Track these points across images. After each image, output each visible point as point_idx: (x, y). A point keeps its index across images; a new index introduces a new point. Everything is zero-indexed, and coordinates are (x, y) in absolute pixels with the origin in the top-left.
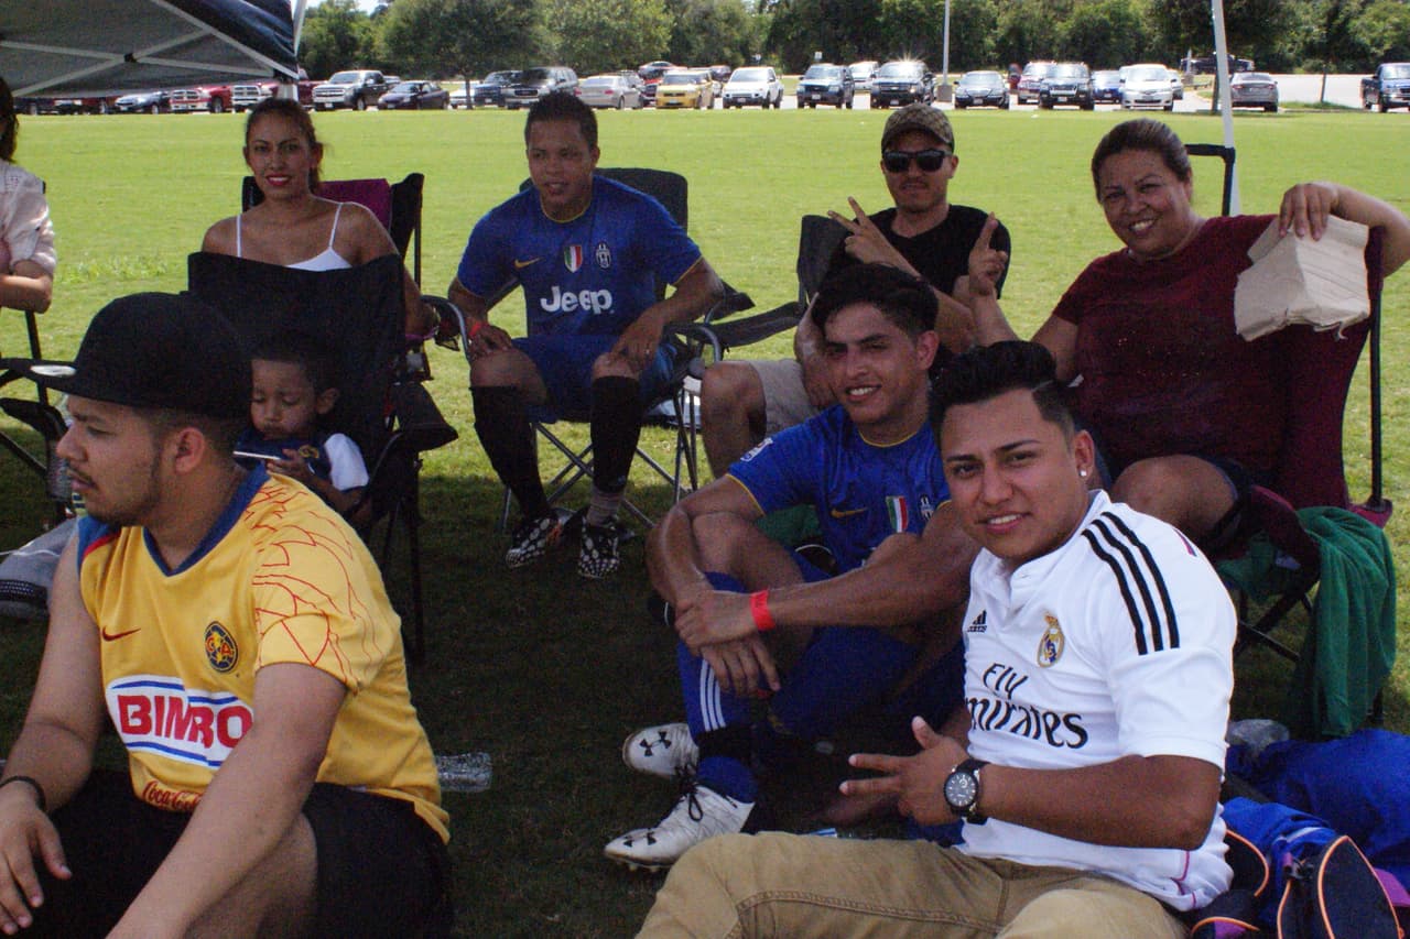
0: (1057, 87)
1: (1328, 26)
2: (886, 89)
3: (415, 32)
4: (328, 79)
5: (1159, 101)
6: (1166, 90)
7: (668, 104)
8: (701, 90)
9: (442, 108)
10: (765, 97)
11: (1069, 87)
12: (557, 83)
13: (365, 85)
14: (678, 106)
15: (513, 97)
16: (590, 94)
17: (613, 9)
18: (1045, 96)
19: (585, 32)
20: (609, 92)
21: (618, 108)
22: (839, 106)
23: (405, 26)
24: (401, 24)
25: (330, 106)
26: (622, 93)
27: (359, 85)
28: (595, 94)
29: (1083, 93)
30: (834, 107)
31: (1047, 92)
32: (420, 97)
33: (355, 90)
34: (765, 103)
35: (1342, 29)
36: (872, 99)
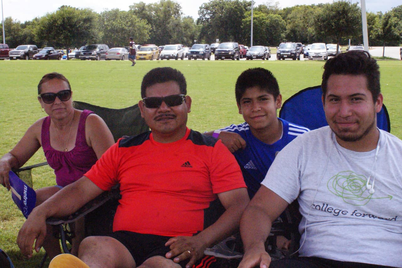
0: (284, 52)
1: (383, 28)
2: (219, 52)
3: (47, 31)
4: (15, 48)
5: (322, 57)
6: (324, 53)
7: (140, 58)
8: (153, 53)
9: (58, 59)
10: (176, 56)
11: (288, 52)
12: (100, 50)
13: (29, 50)
14: (144, 59)
15: (83, 56)
16: (111, 54)
17: (127, 23)
18: (279, 55)
19: (117, 31)
20: (118, 54)
21: (122, 59)
22: (203, 59)
23: (44, 29)
24: (42, 28)
25: (15, 58)
26: (123, 54)
27: (27, 50)
28: (113, 54)
29: (293, 54)
30: (202, 59)
31: (280, 54)
32: (49, 55)
33: (25, 52)
34: (176, 58)
35: (389, 30)
36: (215, 57)
